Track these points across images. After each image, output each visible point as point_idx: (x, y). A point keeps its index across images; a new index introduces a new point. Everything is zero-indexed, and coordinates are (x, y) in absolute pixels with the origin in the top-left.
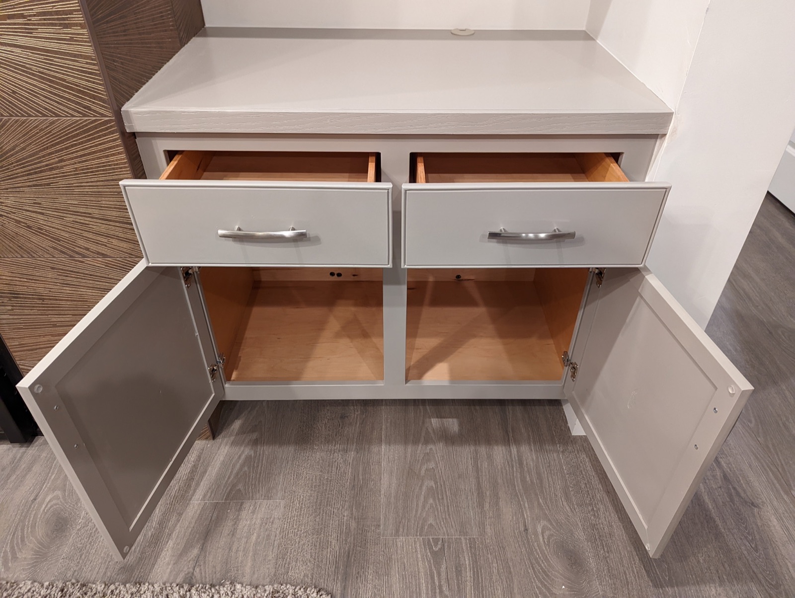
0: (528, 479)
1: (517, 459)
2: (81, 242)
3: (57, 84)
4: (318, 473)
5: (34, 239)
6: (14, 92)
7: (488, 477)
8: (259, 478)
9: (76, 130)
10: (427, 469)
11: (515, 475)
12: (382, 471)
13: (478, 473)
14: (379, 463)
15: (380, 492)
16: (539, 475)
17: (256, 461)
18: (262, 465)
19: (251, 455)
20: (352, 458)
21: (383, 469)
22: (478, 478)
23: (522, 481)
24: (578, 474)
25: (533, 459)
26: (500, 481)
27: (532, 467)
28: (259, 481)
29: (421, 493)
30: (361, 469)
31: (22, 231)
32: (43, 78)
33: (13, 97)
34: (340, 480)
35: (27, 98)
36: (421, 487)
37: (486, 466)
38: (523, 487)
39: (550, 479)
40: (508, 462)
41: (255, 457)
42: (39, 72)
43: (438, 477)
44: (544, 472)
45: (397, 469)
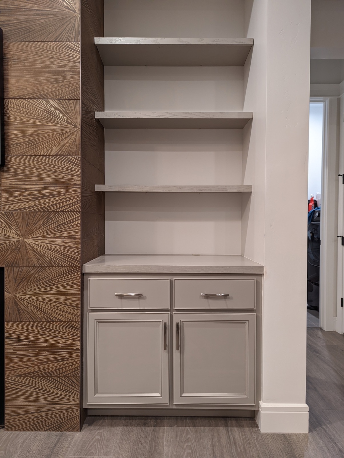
0: (239, 450)
1: (233, 441)
2: (54, 315)
3: (66, 256)
4: (132, 446)
5: (37, 313)
6: (52, 259)
7: (218, 449)
8: (102, 448)
9: (67, 271)
10: (187, 445)
11: (232, 448)
12: (164, 446)
13: (213, 447)
14: (163, 442)
15: (163, 454)
16: (244, 448)
17: (101, 441)
18: (104, 442)
19: (98, 439)
20: (149, 440)
21: (165, 445)
22: (213, 449)
23: (236, 450)
24: (265, 448)
25: (241, 442)
26: (224, 450)
27: (241, 445)
28: (102, 449)
29: (184, 455)
30: (154, 444)
31: (34, 310)
32: (62, 254)
33: (51, 260)
34: (143, 449)
35: (55, 261)
36: (184, 453)
37: (218, 445)
38: (236, 453)
39: (250, 450)
40: (229, 443)
41: (100, 439)
42: (62, 253)
43: (193, 448)
44: (247, 447)
45: (172, 445)
